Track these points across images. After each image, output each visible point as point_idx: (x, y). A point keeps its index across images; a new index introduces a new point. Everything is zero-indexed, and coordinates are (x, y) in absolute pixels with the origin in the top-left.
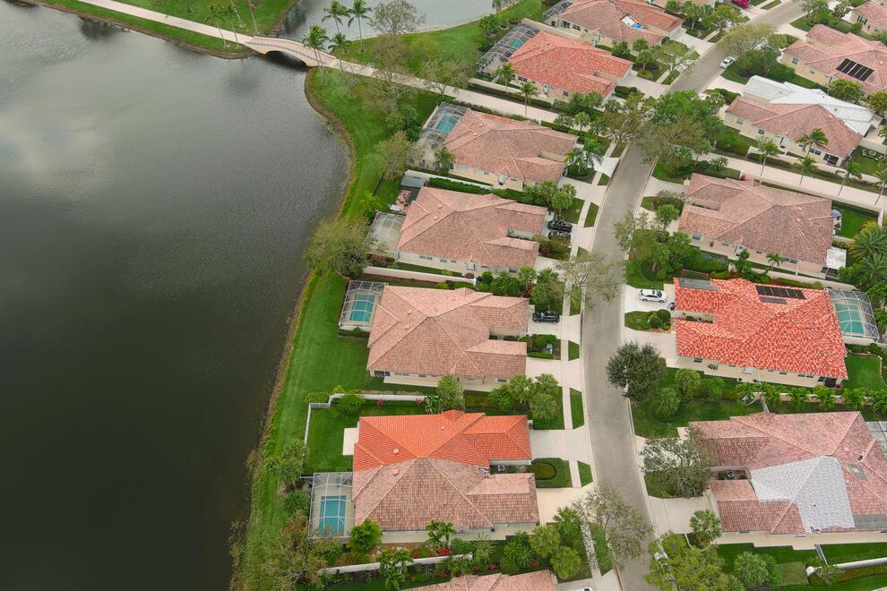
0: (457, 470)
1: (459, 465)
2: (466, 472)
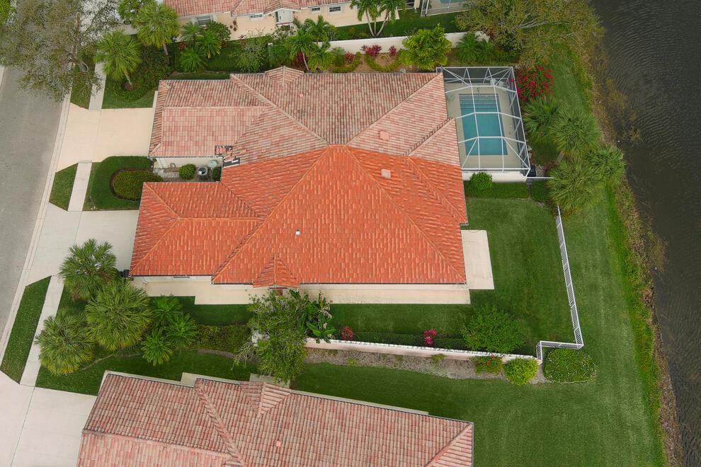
0: (277, 144)
1: (274, 155)
2: (263, 144)
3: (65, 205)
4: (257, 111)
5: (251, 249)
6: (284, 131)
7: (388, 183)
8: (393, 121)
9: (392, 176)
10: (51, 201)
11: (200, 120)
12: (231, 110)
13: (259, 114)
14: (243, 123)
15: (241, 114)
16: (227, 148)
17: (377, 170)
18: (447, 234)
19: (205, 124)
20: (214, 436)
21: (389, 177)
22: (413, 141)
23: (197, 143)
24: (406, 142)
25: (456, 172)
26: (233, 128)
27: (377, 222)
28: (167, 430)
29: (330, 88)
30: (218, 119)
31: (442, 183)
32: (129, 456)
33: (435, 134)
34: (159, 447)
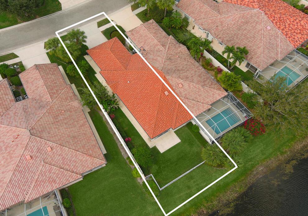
3: (99, 26)
4: (162, 48)
5: (115, 74)
6: (159, 58)
7: (164, 96)
8: (189, 87)
9: (167, 96)
10: (98, 23)
11: (146, 36)
12: (156, 41)
13: (161, 49)
14: (155, 47)
15: (157, 45)
16: (144, 50)
17: (165, 90)
18: (163, 125)
19: (146, 38)
20: (55, 96)
21: (166, 95)
22: (188, 96)
23: (139, 41)
24: (186, 95)
25: (189, 117)
26: (151, 46)
27: (149, 101)
28: (49, 84)
29: (189, 63)
30: (150, 40)
31: (180, 114)
32: (36, 79)
33: (198, 103)
34: (43, 84)
